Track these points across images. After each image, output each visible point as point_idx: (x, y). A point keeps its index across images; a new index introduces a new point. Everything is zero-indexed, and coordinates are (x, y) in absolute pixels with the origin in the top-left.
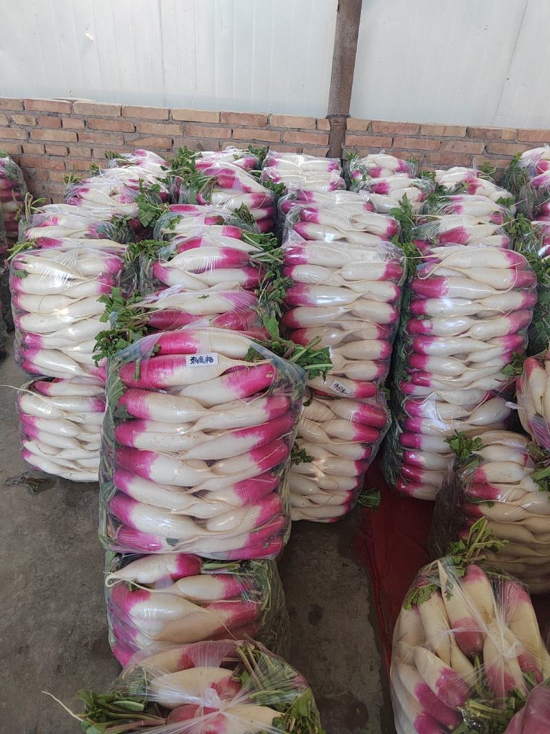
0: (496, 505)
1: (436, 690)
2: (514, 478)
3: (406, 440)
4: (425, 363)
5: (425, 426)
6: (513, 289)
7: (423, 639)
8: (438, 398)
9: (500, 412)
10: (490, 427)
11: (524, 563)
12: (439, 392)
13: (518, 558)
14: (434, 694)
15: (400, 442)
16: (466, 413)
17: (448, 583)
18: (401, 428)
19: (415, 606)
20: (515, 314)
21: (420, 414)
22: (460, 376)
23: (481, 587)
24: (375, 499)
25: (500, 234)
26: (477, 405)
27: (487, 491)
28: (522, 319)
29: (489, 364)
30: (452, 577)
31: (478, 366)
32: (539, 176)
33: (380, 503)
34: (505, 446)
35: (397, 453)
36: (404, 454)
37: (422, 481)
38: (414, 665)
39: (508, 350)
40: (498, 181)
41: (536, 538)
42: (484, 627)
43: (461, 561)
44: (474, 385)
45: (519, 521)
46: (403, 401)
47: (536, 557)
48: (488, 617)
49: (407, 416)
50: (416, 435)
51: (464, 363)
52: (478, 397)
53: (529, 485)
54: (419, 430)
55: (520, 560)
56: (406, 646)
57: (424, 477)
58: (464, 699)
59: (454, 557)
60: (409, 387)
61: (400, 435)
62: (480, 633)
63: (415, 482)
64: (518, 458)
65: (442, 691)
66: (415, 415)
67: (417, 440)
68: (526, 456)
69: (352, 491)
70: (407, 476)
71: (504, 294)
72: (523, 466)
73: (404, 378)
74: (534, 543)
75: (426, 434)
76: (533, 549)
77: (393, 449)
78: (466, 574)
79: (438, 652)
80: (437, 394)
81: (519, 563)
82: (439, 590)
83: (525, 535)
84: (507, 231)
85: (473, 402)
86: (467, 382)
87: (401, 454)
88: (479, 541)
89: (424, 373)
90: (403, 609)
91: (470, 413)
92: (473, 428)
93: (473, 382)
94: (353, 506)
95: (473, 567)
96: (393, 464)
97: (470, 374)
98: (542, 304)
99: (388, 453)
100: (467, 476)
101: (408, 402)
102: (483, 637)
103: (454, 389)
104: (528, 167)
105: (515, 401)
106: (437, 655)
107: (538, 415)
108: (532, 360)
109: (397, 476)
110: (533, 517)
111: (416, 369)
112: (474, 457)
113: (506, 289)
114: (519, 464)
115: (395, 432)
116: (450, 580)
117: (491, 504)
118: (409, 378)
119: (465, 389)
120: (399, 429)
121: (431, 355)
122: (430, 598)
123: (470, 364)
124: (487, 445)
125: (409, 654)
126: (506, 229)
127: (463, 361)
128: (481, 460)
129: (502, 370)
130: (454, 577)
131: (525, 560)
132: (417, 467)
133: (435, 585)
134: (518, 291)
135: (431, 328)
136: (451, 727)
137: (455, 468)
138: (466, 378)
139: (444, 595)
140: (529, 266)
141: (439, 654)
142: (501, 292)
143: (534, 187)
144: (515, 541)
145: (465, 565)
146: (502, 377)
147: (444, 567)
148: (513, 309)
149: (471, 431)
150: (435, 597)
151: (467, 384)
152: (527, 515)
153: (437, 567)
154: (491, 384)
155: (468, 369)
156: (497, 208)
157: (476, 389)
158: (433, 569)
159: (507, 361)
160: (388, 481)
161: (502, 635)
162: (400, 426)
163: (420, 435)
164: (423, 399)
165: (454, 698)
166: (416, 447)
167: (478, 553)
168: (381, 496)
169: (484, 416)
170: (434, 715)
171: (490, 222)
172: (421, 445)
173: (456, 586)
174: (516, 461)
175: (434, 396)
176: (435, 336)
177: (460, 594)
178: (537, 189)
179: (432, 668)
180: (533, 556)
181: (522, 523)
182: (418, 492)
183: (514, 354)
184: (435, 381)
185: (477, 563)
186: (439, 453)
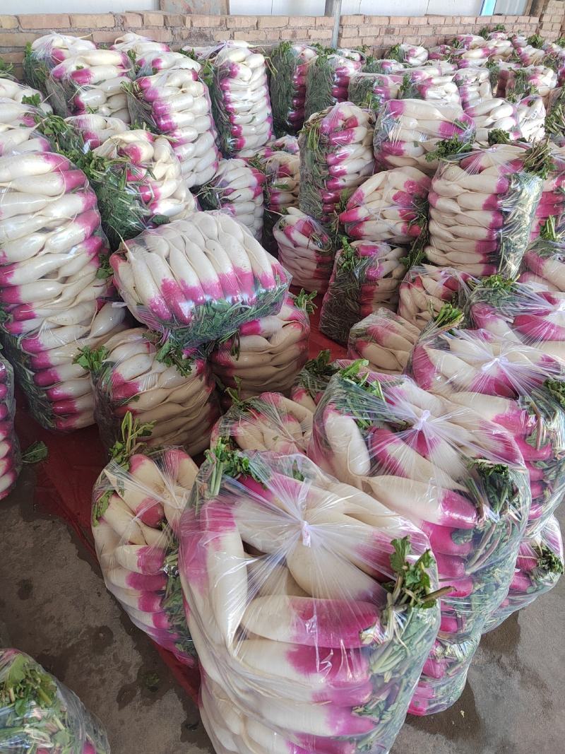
0: (141, 396)
1: (140, 571)
2: (146, 367)
3: (41, 379)
4: (18, 295)
5: (54, 357)
6: (67, 192)
7: (117, 539)
8: (51, 325)
9: (115, 316)
10: (112, 332)
11: (185, 431)
12: (50, 319)
13: (179, 429)
14: (140, 574)
15: (37, 384)
16: (85, 329)
17: (118, 482)
18: (30, 370)
19: (100, 519)
20: (81, 216)
21: (42, 348)
22: (61, 295)
23: (147, 468)
24: (41, 450)
25: (37, 137)
26: (92, 317)
27: (129, 389)
28: (92, 221)
29: (82, 274)
30: (119, 475)
31: (72, 279)
32: (57, 67)
33: (48, 451)
34: (127, 343)
35: (40, 396)
36: (47, 393)
37: (78, 410)
38: (119, 566)
39: (93, 255)
40: (21, 79)
41: (182, 406)
42: (160, 499)
43: (122, 459)
44: (79, 300)
45: (164, 400)
46: (18, 343)
47: (191, 420)
48: (160, 489)
49: (31, 356)
50: (49, 370)
51: (57, 281)
52: (90, 309)
53: (159, 367)
54: (49, 364)
55: (181, 430)
56: (106, 557)
57: (79, 405)
58: (162, 561)
59: (116, 459)
60: (15, 326)
61: (33, 377)
62: (159, 503)
63: (74, 414)
64: (142, 348)
65: (144, 568)
66: (39, 352)
67: (52, 375)
68: (148, 344)
69: (8, 456)
70: (61, 413)
71: (58, 200)
72: (148, 354)
73: (5, 319)
74: (183, 412)
75: (58, 365)
76: (187, 416)
77: (33, 395)
78: (130, 467)
79: (132, 541)
80: (48, 322)
81: (181, 433)
82: (115, 493)
83: (176, 409)
84: (43, 133)
85: (88, 316)
86: (70, 298)
87: (45, 395)
88: (132, 433)
89: (23, 306)
90: (93, 528)
91: (90, 327)
92: (99, 339)
93: (76, 297)
94: (18, 470)
95: (135, 457)
96: (42, 409)
97: (70, 290)
98: (104, 200)
99: (32, 401)
100: (106, 385)
101: (24, 341)
102: (161, 506)
103: (62, 311)
104: (44, 59)
105: (121, 300)
106: (133, 544)
107: (139, 304)
108: (114, 257)
109: (52, 418)
110: (173, 391)
111: (12, 306)
112: (106, 365)
113: (60, 194)
114: (145, 353)
115: (26, 377)
116: (119, 479)
117: (137, 398)
118: (10, 317)
119: (73, 305)
120: (30, 373)
121: (21, 285)
122: (109, 504)
123: (65, 280)
124: (114, 349)
125: (111, 560)
126: (41, 130)
127: (56, 280)
128: (112, 364)
129: (97, 276)
130: (122, 474)
131: (184, 428)
132: (67, 399)
133: (109, 491)
134: (74, 193)
135: (5, 256)
136: (164, 588)
137: (95, 383)
138: (68, 294)
139: (119, 494)
140: (73, 164)
141: (134, 542)
142: (56, 199)
143: (58, 80)
144: (170, 418)
145: (128, 459)
146: (101, 282)
147: (112, 471)
148: (77, 213)
149: (98, 343)
150: (113, 500)
151: (71, 301)
152: (168, 392)
153: (106, 476)
154: (94, 292)
155: (65, 285)
156: (25, 109)
157: (83, 302)
158: (102, 479)
159: (97, 265)
160: (46, 428)
161: (173, 494)
162: (28, 369)
163: (53, 369)
164: (38, 332)
165: (154, 565)
166: (55, 381)
167: (134, 443)
168: (46, 445)
169: (102, 325)
170: (149, 590)
171: (21, 125)
172: (59, 377)
173: (126, 481)
174: (141, 352)
175: (45, 325)
176: (14, 263)
177: (133, 486)
178: (61, 82)
179: (130, 556)
180: (189, 422)
181: (167, 401)
182: (78, 422)
183: (100, 256)
184: (38, 310)
185: (137, 452)
186: (80, 377)
